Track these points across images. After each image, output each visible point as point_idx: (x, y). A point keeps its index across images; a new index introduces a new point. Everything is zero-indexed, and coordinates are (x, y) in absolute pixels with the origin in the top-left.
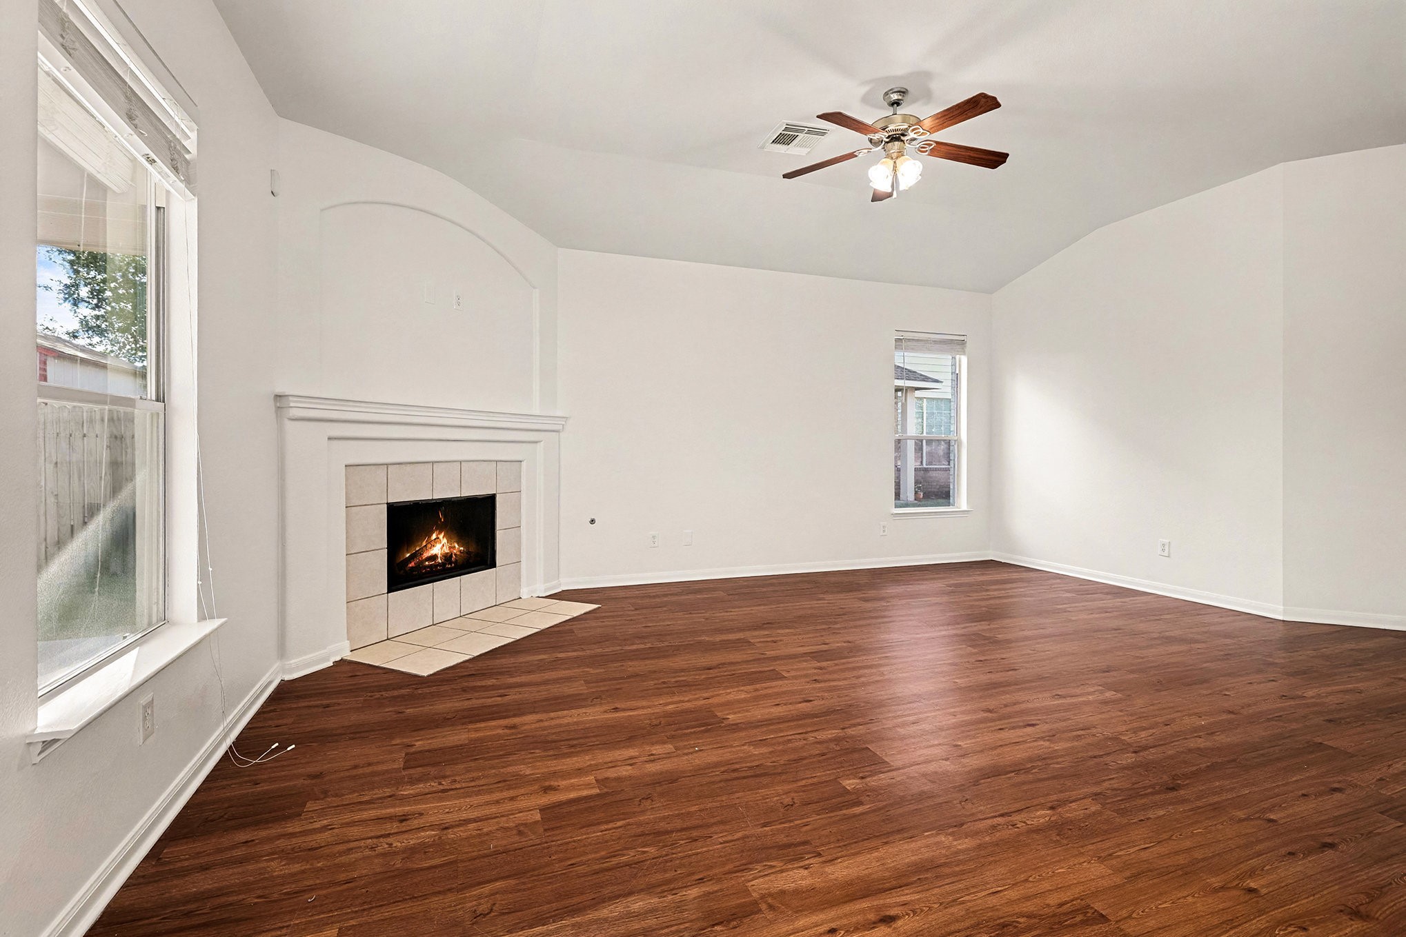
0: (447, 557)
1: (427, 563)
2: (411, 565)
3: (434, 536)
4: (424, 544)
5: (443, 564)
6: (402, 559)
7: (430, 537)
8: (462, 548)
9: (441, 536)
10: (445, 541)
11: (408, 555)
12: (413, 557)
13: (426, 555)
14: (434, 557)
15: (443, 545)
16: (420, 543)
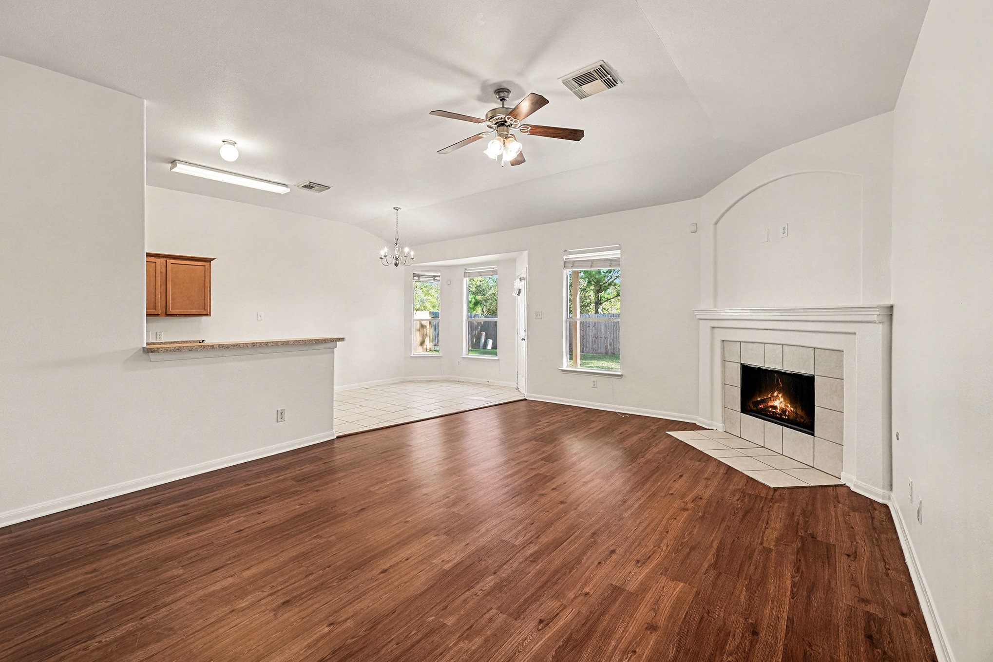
0: (784, 411)
1: (771, 409)
2: (761, 406)
3: (775, 394)
4: (769, 396)
5: (780, 414)
6: (755, 400)
7: (773, 393)
8: (792, 409)
9: (780, 396)
10: (782, 399)
11: (759, 399)
12: (763, 401)
13: (770, 404)
14: (775, 407)
15: (781, 402)
16: (766, 394)
